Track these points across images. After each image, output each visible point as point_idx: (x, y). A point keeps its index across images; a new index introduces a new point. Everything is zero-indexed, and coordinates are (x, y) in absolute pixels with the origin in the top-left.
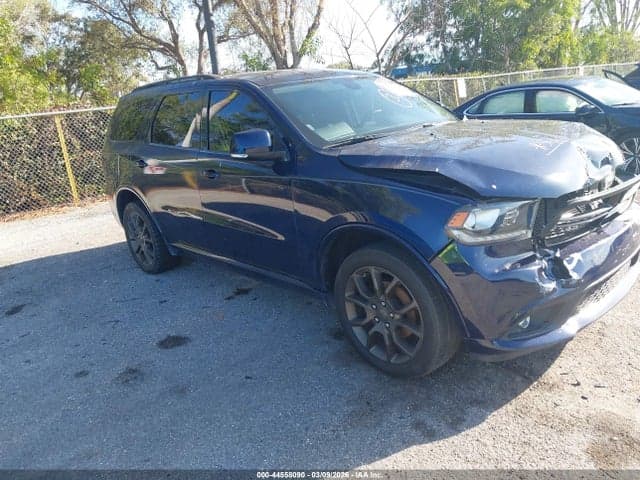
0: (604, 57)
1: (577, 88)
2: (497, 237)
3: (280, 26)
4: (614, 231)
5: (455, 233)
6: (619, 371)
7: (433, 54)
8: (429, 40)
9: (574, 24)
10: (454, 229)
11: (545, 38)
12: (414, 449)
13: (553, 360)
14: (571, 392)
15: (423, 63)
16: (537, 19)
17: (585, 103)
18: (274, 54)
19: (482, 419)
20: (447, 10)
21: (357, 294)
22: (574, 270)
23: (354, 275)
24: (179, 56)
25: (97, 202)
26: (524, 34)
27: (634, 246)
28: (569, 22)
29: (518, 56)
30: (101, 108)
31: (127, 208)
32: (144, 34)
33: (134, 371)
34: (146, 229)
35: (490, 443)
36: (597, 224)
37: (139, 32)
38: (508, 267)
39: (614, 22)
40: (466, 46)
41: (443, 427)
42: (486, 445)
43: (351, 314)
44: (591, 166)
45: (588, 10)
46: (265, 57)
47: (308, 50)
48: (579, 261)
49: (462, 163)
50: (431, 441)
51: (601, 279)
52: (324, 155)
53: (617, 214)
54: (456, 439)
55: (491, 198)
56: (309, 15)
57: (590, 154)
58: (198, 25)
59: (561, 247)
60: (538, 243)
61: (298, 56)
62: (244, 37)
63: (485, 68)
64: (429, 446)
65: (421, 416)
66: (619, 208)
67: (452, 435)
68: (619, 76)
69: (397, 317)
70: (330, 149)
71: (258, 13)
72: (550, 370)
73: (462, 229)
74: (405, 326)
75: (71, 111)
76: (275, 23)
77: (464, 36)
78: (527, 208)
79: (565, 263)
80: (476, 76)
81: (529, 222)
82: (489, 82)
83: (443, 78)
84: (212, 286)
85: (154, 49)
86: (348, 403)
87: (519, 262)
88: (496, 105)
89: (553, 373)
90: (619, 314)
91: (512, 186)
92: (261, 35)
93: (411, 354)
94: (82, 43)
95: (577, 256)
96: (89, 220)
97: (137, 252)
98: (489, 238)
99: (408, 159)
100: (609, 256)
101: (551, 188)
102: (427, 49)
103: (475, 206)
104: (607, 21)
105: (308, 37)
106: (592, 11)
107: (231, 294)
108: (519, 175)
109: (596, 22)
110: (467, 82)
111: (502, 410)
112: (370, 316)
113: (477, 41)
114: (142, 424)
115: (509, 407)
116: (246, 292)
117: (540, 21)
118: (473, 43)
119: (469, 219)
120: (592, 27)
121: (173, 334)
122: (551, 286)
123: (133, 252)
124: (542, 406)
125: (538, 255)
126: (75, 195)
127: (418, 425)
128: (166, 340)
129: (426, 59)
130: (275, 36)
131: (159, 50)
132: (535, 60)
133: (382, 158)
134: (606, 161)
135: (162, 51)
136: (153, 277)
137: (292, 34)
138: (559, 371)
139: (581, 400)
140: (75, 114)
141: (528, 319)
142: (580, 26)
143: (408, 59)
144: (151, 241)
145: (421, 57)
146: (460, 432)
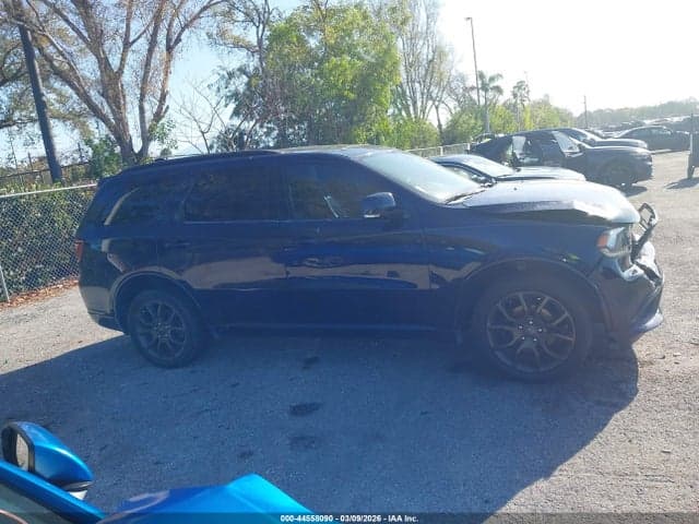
5: (602, 250)
6: (677, 345)
10: (601, 247)
14: (664, 362)
18: (120, 139)
34: (177, 317)
69: (545, 331)
73: (606, 247)
74: (558, 335)
93: (563, 358)
107: (303, 365)
112: (516, 336)
116: (315, 360)
119: (609, 239)
124: (661, 374)
139: (676, 365)
144: (182, 328)
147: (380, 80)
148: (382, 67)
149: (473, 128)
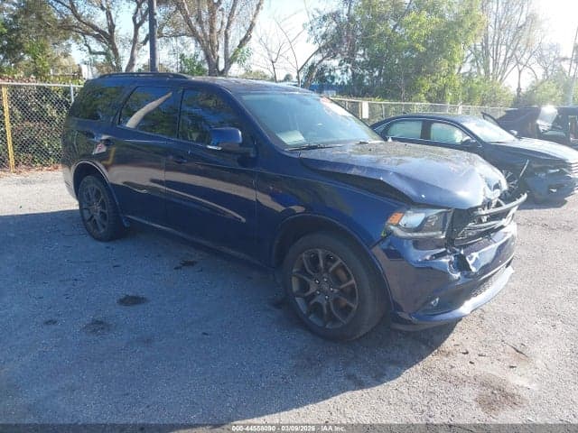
0: (478, 100)
1: (464, 124)
2: (420, 234)
3: (215, 34)
4: (499, 239)
5: (392, 227)
6: (496, 345)
7: (343, 77)
8: (340, 65)
9: (457, 70)
10: (392, 225)
11: (434, 78)
12: (348, 394)
13: (448, 334)
14: (462, 358)
15: (334, 84)
16: (430, 61)
17: (468, 138)
18: (208, 57)
19: (399, 375)
20: (358, 41)
21: (303, 271)
22: (473, 265)
23: (304, 255)
24: (114, 44)
25: (33, 171)
26: (419, 72)
27: (511, 253)
28: (454, 66)
29: (413, 90)
30: (46, 85)
31: (85, 180)
32: (82, 19)
33: (101, 323)
34: (103, 201)
35: (405, 391)
36: (488, 233)
37: (78, 17)
38: (428, 257)
39: (487, 72)
40: (371, 75)
41: (369, 379)
42: (403, 393)
43: (295, 287)
44: (487, 189)
45: (469, 60)
46: (199, 59)
47: (238, 58)
48: (477, 259)
49: (399, 175)
50: (361, 388)
51: (490, 274)
52: (286, 156)
53: (502, 227)
54: (380, 388)
55: (420, 204)
56: (242, 29)
57: (487, 180)
58: (134, 19)
59: (465, 247)
60: (450, 242)
61: (229, 62)
62: (176, 36)
63: (385, 96)
64: (359, 392)
65: (352, 370)
66: (504, 222)
67: (377, 385)
68: (492, 118)
69: (336, 291)
70: (291, 152)
71: (199, 20)
72: (446, 342)
73: (398, 225)
74: (342, 298)
75: (15, 83)
76: (212, 30)
77: (369, 65)
78: (443, 214)
79: (467, 259)
80: (377, 101)
81: (444, 226)
82: (388, 108)
83: (351, 100)
84: (159, 256)
85: (88, 34)
86: (293, 358)
87: (435, 255)
88: (398, 129)
89: (448, 344)
90: (495, 304)
91: (436, 197)
92: (198, 39)
93: (345, 322)
94: (15, 17)
95: (475, 255)
96: (27, 187)
97: (90, 220)
98: (415, 234)
99: (357, 167)
100: (496, 257)
101: (462, 201)
102: (338, 73)
103: (409, 209)
104: (482, 72)
105: (240, 46)
106: (472, 61)
107: (179, 265)
108: (441, 189)
109: (474, 70)
110: (370, 105)
111: (413, 369)
112: (313, 289)
113: (380, 72)
114: (116, 365)
115: (419, 367)
116: (191, 264)
117: (432, 63)
118: (377, 73)
119: (404, 218)
120: (470, 74)
121: (130, 294)
122: (457, 275)
123: (84, 220)
124: (442, 369)
125: (448, 251)
126: (12, 162)
127: (349, 377)
128: (125, 299)
129: (336, 81)
130: (211, 42)
131: (94, 36)
132: (425, 95)
133: (336, 164)
134: (497, 186)
135: (98, 38)
136: (102, 245)
137: (226, 42)
138: (453, 343)
139: (469, 364)
140: (20, 86)
141: (437, 300)
142: (462, 71)
143: (322, 79)
144: (106, 211)
145: (333, 78)
146: (382, 383)
147: (456, 39)
148: (460, 26)
149: (552, 97)
